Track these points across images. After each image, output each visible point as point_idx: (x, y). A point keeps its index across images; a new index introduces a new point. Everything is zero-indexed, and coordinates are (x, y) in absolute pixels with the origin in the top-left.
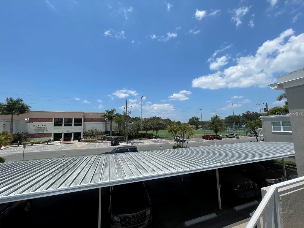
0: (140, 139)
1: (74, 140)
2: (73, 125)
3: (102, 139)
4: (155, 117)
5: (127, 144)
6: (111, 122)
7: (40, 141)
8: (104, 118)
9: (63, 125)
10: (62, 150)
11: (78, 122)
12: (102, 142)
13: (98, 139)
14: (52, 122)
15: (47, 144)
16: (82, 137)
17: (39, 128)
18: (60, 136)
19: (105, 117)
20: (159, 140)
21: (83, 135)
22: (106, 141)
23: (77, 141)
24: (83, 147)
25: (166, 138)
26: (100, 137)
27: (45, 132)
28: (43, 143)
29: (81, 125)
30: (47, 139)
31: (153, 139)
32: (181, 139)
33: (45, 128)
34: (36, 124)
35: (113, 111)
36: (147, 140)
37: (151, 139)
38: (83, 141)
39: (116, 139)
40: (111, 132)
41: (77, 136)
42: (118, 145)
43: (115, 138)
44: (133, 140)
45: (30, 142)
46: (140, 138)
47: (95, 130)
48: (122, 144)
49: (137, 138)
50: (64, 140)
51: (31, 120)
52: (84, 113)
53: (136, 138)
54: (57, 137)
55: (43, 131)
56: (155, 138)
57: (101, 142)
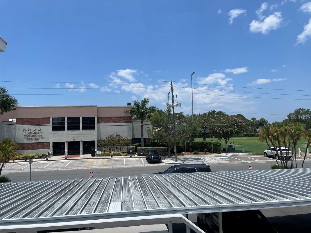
0: (196, 154)
1: (84, 153)
2: (81, 128)
3: (131, 151)
4: (214, 111)
5: (176, 161)
6: (142, 122)
7: (35, 154)
8: (129, 115)
9: (66, 128)
10: (73, 169)
11: (89, 124)
12: (131, 156)
13: (123, 153)
14: (49, 124)
15: (47, 159)
16: (96, 149)
17: (32, 135)
18: (62, 147)
19: (132, 114)
20: (232, 156)
21: (98, 146)
22: (136, 156)
23: (89, 156)
24: (102, 165)
25: (246, 152)
26: (125, 148)
27: (41, 140)
28: (40, 157)
29: (93, 128)
30: (45, 151)
31: (220, 153)
32: (281, 153)
33: (40, 134)
34: (27, 127)
35: (145, 102)
36: (209, 155)
37: (217, 154)
38: (99, 155)
39: (155, 152)
40: (142, 140)
41: (89, 148)
42: (160, 162)
43: (155, 150)
44: (183, 155)
45: (21, 157)
46: (195, 151)
47: (117, 136)
48: (167, 162)
49: (189, 152)
50: (70, 153)
51: (21, 121)
52: (98, 108)
53: (187, 151)
54: (58, 149)
55: (38, 139)
56: (224, 151)
57: (129, 157)
